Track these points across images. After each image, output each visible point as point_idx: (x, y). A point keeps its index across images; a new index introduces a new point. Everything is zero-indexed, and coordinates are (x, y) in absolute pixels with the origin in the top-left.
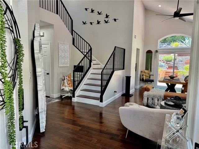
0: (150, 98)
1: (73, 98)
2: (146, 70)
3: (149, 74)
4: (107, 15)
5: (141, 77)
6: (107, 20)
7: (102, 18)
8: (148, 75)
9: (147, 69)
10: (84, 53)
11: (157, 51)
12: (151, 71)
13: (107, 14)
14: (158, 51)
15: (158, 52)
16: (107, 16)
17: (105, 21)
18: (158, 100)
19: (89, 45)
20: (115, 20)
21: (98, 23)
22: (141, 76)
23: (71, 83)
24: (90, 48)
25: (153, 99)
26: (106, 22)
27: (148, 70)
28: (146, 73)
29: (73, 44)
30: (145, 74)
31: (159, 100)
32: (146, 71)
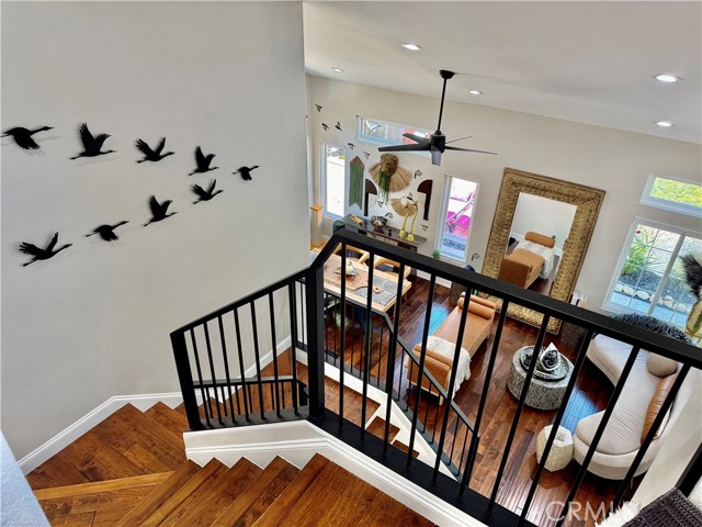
4: (198, 152)
7: (174, 179)
21: (159, 211)
26: (204, 195)
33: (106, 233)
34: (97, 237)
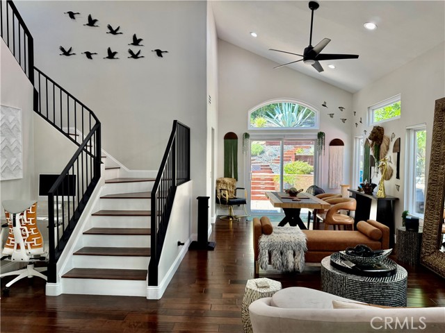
0: (275, 252)
1: (48, 285)
2: (225, 177)
3: (233, 186)
4: (135, 37)
5: (219, 194)
6: (135, 49)
7: (122, 44)
8: (231, 190)
9: (227, 174)
10: (73, 137)
11: (247, 135)
12: (237, 180)
13: (135, 35)
14: (250, 134)
15: (251, 137)
16: (136, 42)
17: (131, 52)
18: (294, 255)
19: (91, 113)
20: (159, 53)
22: (219, 191)
23: (38, 235)
24: (94, 122)
25: (282, 253)
26: (135, 56)
27: (231, 177)
28: (227, 184)
29: (36, 108)
30: (225, 188)
31: (297, 253)
32: (227, 180)
33: (89, 55)
34: (85, 55)
